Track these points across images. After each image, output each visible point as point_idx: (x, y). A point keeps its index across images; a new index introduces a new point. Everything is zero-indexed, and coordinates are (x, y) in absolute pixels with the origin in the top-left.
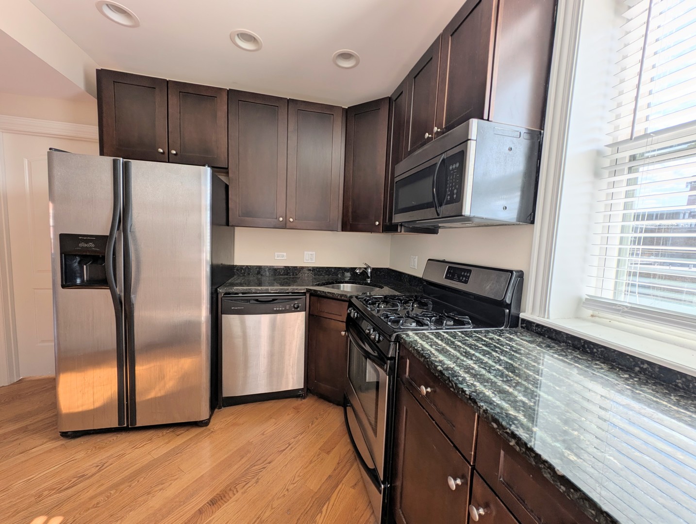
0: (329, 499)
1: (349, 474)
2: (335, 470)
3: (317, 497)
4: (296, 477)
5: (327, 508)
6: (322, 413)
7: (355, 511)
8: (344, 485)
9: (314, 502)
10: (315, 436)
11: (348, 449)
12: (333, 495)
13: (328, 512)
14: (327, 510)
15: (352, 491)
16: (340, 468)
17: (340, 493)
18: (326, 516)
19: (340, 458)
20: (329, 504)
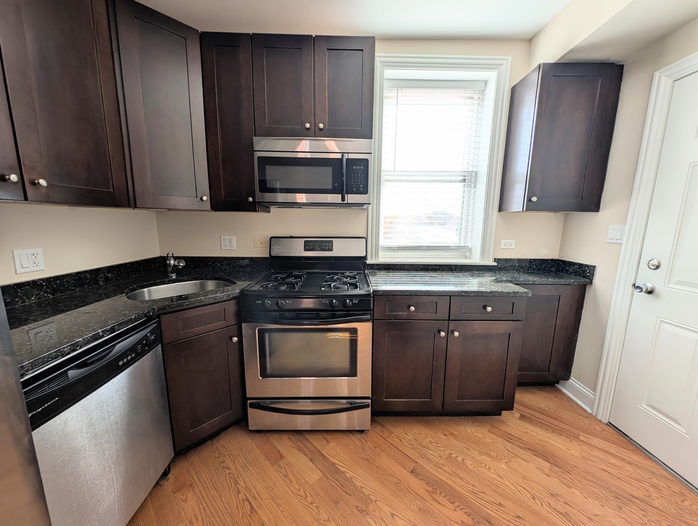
0: (333, 464)
1: (314, 443)
2: (305, 454)
3: (328, 474)
4: (299, 493)
5: (341, 466)
6: (217, 455)
7: (349, 446)
8: (324, 449)
9: (333, 477)
10: (250, 468)
11: (287, 438)
12: (330, 460)
13: (346, 466)
14: (343, 467)
15: (332, 444)
16: (306, 450)
17: (330, 454)
18: (348, 468)
19: (293, 448)
20: (338, 465)
